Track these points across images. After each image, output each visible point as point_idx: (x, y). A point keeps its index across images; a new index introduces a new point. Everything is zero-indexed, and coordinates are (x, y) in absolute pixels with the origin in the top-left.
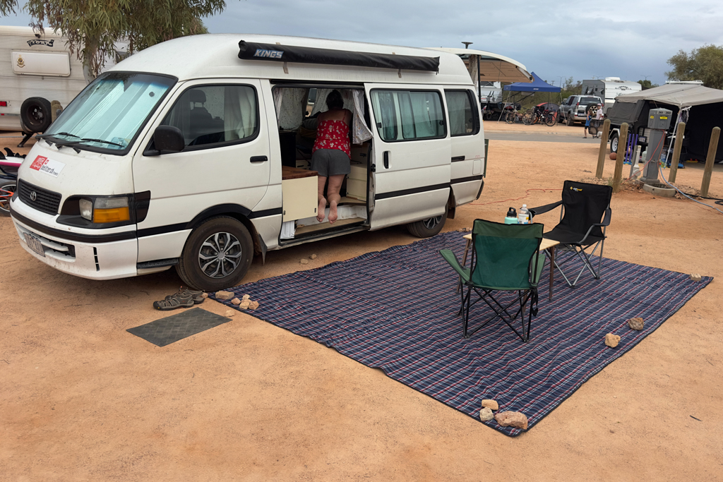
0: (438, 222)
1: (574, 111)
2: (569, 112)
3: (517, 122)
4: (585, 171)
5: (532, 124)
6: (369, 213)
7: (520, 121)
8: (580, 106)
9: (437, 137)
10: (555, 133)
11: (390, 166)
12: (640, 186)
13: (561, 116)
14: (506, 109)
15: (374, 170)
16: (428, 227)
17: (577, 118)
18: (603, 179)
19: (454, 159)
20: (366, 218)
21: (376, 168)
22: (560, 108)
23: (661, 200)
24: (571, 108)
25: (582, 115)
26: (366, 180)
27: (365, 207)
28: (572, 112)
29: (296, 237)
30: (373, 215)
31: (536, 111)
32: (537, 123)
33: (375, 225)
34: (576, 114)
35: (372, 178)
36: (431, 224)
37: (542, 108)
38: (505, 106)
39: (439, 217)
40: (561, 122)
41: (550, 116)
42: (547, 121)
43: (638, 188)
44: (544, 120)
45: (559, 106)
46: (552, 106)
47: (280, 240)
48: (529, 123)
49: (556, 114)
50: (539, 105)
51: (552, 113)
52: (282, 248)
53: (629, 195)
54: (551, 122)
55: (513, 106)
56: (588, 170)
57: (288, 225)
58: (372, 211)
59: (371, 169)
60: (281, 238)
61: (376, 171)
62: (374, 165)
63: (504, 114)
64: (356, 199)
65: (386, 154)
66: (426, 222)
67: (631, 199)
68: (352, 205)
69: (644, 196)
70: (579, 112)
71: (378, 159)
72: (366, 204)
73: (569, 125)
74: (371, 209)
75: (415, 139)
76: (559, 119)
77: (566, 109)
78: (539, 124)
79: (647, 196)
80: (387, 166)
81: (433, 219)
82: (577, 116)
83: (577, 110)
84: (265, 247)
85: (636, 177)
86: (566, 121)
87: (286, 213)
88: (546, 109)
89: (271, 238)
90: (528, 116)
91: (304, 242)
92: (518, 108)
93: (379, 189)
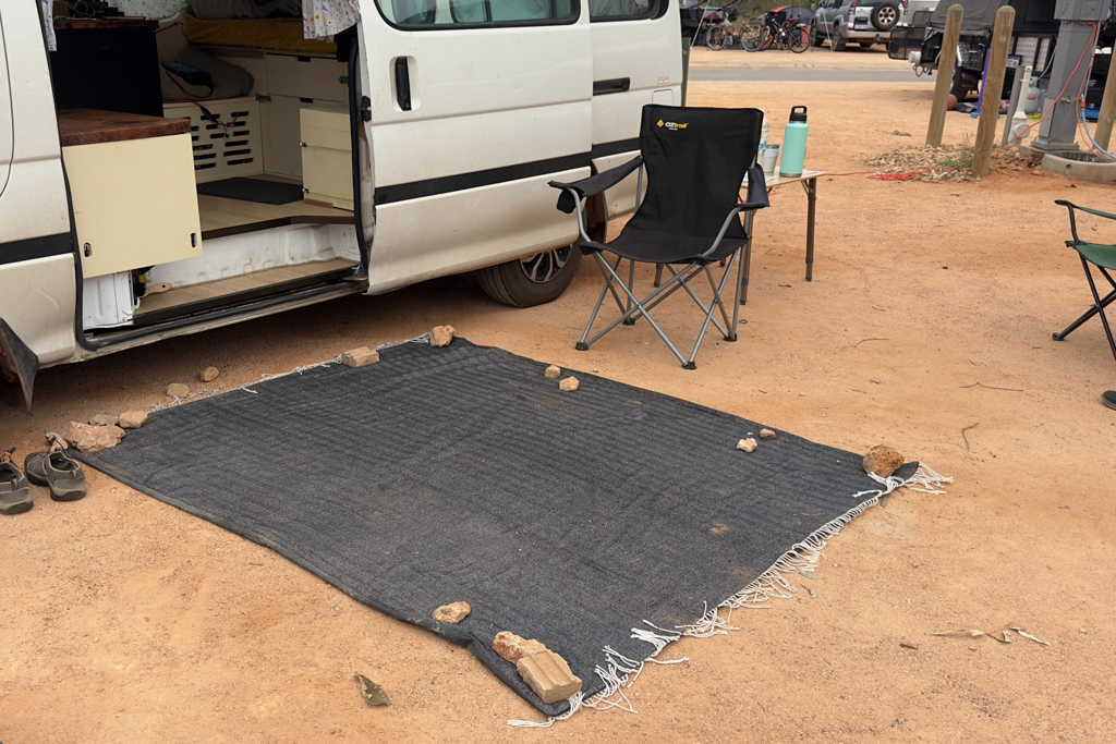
0: (561, 264)
1: (847, 20)
2: (837, 23)
3: (729, 47)
4: (897, 133)
5: (761, 50)
6: (365, 245)
7: (736, 44)
8: (858, 9)
9: (553, 19)
10: (809, 66)
11: (415, 104)
12: (1034, 160)
13: (818, 33)
14: (707, 20)
15: (369, 118)
16: (533, 277)
17: (853, 34)
18: (944, 147)
19: (601, 88)
20: (358, 258)
21: (373, 108)
22: (818, 15)
23: (1090, 189)
24: (839, 13)
25: (863, 27)
26: (349, 148)
27: (353, 227)
28: (842, 22)
29: (141, 322)
30: (374, 252)
31: (768, 22)
32: (771, 47)
33: (381, 278)
34: (851, 25)
35: (366, 140)
36: (542, 271)
37: (782, 16)
38: (705, 15)
39: (563, 250)
40: (818, 44)
41: (797, 32)
42: (791, 43)
43: (1030, 165)
44: (785, 41)
45: (814, 12)
46: (801, 12)
47: (81, 335)
48: (756, 46)
49: (809, 27)
50: (777, 10)
51: (802, 25)
52: (93, 355)
53: (1012, 182)
54: (799, 46)
55: (720, 14)
56: (900, 130)
57: (108, 286)
58: (371, 240)
59: (360, 112)
60: (88, 324)
61: (374, 120)
62: (367, 101)
63: (703, 32)
64: (329, 206)
65: (401, 67)
66: (529, 266)
67: (1019, 191)
68: (319, 223)
69: (1048, 182)
70: (857, 21)
71: (377, 82)
72: (356, 220)
73: (836, 50)
74: (367, 233)
75: (488, 24)
76: (814, 39)
77: (829, 18)
78: (776, 49)
79: (1055, 181)
80: (405, 103)
81: (546, 256)
82: (851, 28)
83: (852, 17)
84: (29, 356)
85: (1018, 139)
86: (828, 41)
87: (93, 249)
88: (788, 17)
89: (49, 327)
90: (754, 34)
91: (167, 335)
92: (732, 18)
93: (384, 173)
